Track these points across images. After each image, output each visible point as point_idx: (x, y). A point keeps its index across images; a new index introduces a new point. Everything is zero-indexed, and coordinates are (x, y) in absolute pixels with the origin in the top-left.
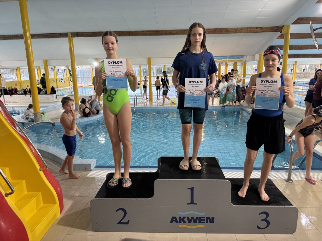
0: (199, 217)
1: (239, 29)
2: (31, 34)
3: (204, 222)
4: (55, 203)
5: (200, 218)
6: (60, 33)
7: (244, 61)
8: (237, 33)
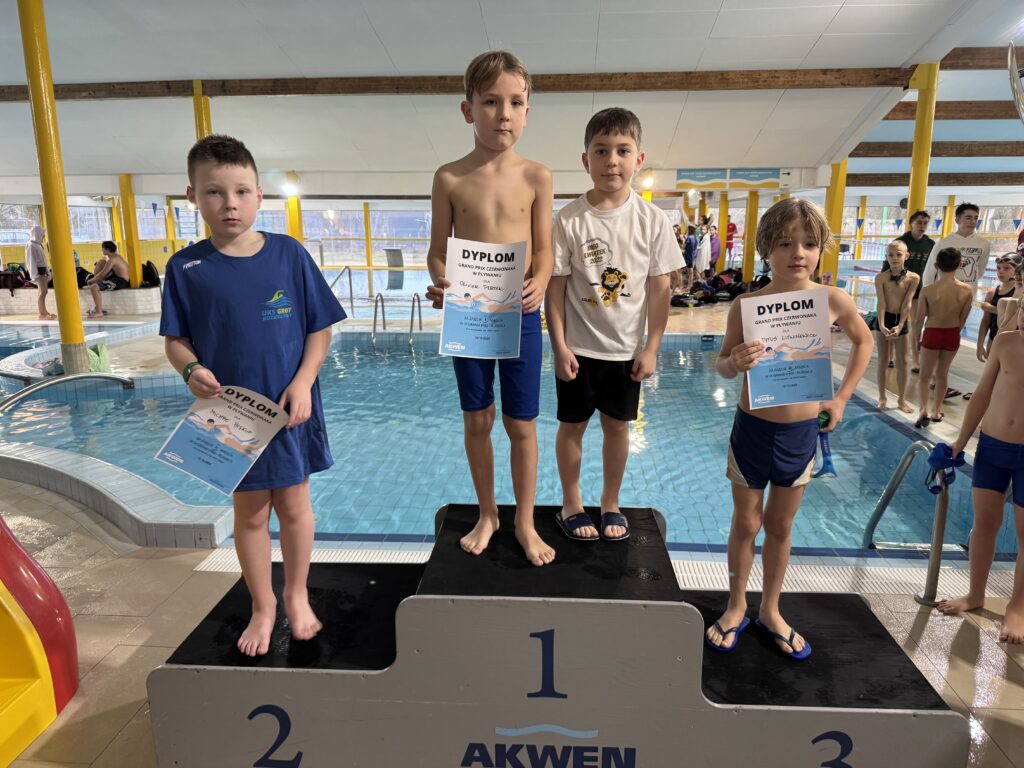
0: (575, 748)
1: (765, 75)
4: (32, 673)
5: (579, 751)
6: (168, 82)
7: (781, 186)
8: (757, 88)
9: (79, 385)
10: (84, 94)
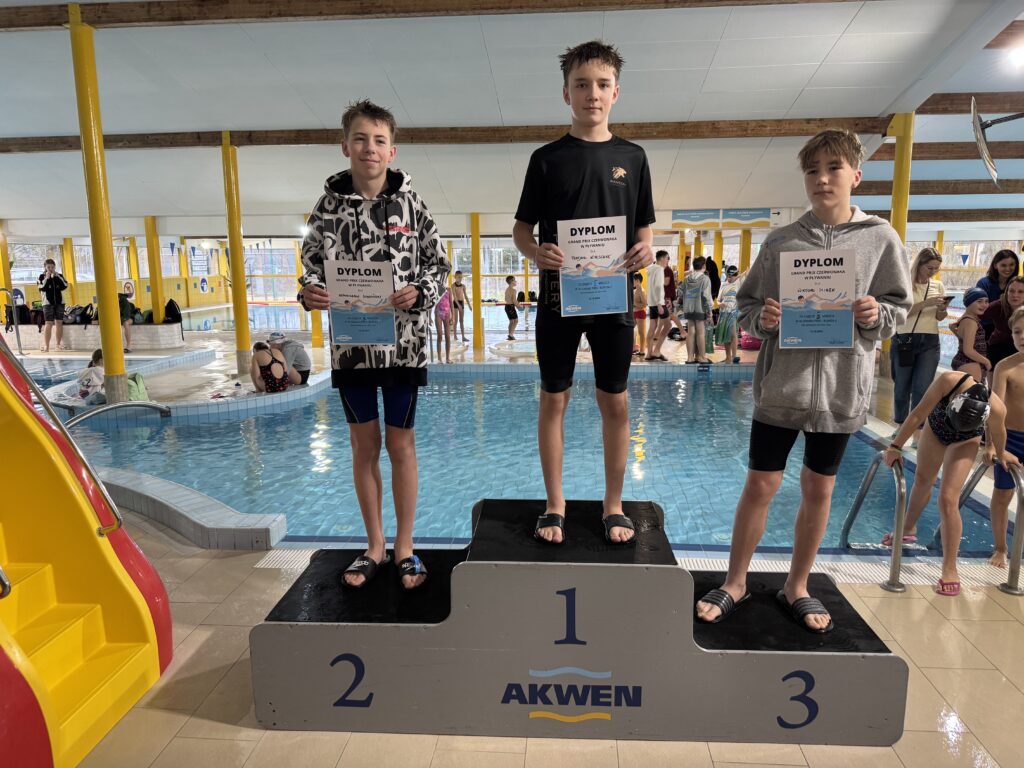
0: (594, 687)
1: (754, 124)
2: (104, 136)
3: (609, 704)
4: (144, 639)
5: (596, 689)
6: (198, 133)
8: (745, 136)
9: (121, 413)
10: (120, 144)
